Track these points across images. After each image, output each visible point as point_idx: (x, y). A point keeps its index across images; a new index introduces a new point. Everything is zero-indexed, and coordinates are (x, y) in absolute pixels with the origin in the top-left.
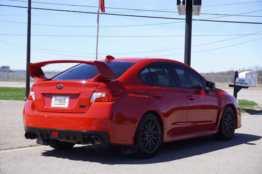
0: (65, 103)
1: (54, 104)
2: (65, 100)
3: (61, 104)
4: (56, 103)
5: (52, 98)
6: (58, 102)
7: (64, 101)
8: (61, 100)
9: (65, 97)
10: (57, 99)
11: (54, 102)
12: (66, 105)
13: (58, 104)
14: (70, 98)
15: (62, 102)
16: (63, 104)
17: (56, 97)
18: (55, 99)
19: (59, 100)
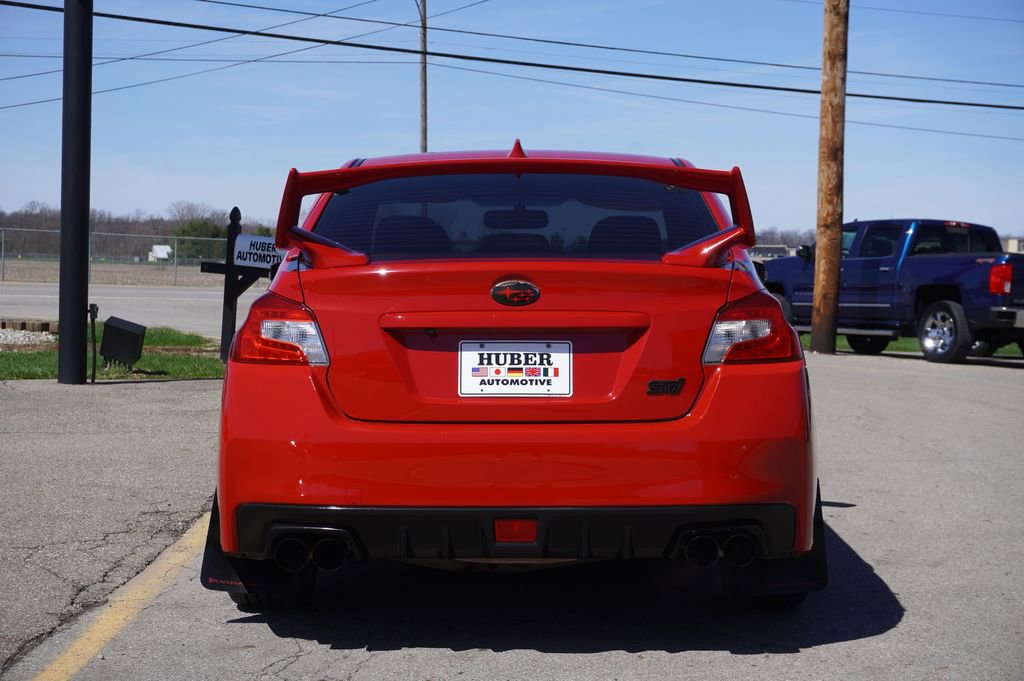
0: (551, 372)
1: (479, 379)
2: (545, 359)
3: (524, 382)
4: (492, 376)
5: (454, 349)
6: (504, 369)
7: (542, 363)
8: (523, 358)
9: (548, 346)
10: (493, 357)
11: (474, 370)
12: (561, 385)
13: (505, 382)
14: (575, 352)
15: (533, 372)
16: (542, 378)
17: (482, 346)
18: (481, 355)
19: (512, 363)
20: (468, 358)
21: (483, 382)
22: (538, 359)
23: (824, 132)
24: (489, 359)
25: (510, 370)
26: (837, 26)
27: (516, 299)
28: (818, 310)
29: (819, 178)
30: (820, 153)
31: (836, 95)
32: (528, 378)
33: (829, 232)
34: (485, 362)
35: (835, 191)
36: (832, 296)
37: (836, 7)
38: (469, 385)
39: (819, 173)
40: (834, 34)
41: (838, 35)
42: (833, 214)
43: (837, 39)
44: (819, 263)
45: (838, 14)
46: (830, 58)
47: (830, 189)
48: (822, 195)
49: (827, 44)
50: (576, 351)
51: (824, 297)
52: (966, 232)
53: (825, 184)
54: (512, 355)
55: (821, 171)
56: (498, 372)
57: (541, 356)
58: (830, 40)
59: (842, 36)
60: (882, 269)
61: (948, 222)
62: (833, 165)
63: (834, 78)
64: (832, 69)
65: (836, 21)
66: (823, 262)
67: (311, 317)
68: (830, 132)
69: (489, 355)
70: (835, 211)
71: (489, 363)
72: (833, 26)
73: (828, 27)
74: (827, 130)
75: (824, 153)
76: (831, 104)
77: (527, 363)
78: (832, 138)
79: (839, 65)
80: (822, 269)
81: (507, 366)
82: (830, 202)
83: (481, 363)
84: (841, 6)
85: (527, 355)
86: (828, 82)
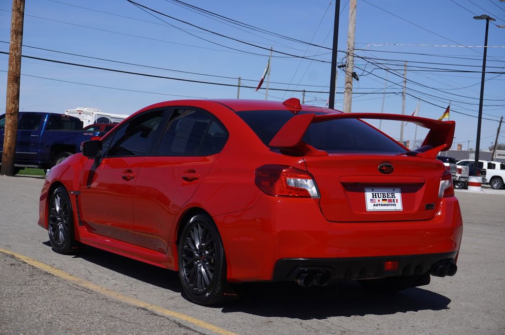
0: (395, 201)
2: (393, 196)
3: (387, 205)
4: (377, 203)
5: (364, 192)
6: (381, 199)
8: (386, 195)
9: (394, 190)
11: (371, 200)
12: (399, 207)
13: (381, 205)
15: (390, 201)
16: (393, 203)
17: (373, 190)
18: (373, 194)
19: (383, 197)
20: (369, 195)
21: (374, 205)
22: (391, 195)
23: (11, 69)
24: (376, 195)
25: (383, 200)
26: (19, 18)
27: (387, 171)
28: (6, 155)
29: (8, 90)
30: (8, 79)
31: (18, 51)
32: (389, 203)
33: (12, 117)
34: (374, 197)
35: (15, 98)
36: (13, 148)
37: (19, 9)
38: (370, 207)
39: (8, 88)
40: (18, 22)
41: (19, 23)
42: (15, 109)
43: (19, 24)
44: (7, 132)
45: (20, 12)
46: (15, 33)
47: (14, 97)
48: (9, 99)
49: (14, 26)
50: (402, 192)
51: (10, 148)
52: (69, 120)
53: (11, 94)
54: (383, 194)
55: (9, 87)
56: (379, 201)
57: (392, 194)
58: (16, 25)
59: (21, 23)
60: (32, 136)
61: (62, 115)
62: (15, 85)
63: (17, 43)
64: (16, 38)
65: (18, 16)
66: (9, 131)
67: (311, 177)
68: (14, 69)
69: (376, 194)
70: (16, 107)
71: (376, 197)
72: (17, 18)
73: (14, 18)
74: (13, 68)
75: (11, 78)
76: (15, 55)
77: (388, 197)
78: (16, 72)
79: (20, 37)
80: (9, 135)
81: (382, 198)
82: (13, 103)
83: (373, 197)
84: (21, 8)
85: (387, 194)
86: (14, 44)
